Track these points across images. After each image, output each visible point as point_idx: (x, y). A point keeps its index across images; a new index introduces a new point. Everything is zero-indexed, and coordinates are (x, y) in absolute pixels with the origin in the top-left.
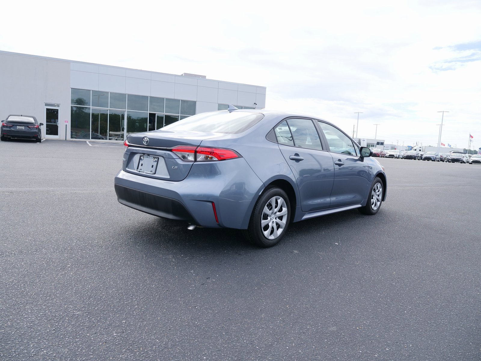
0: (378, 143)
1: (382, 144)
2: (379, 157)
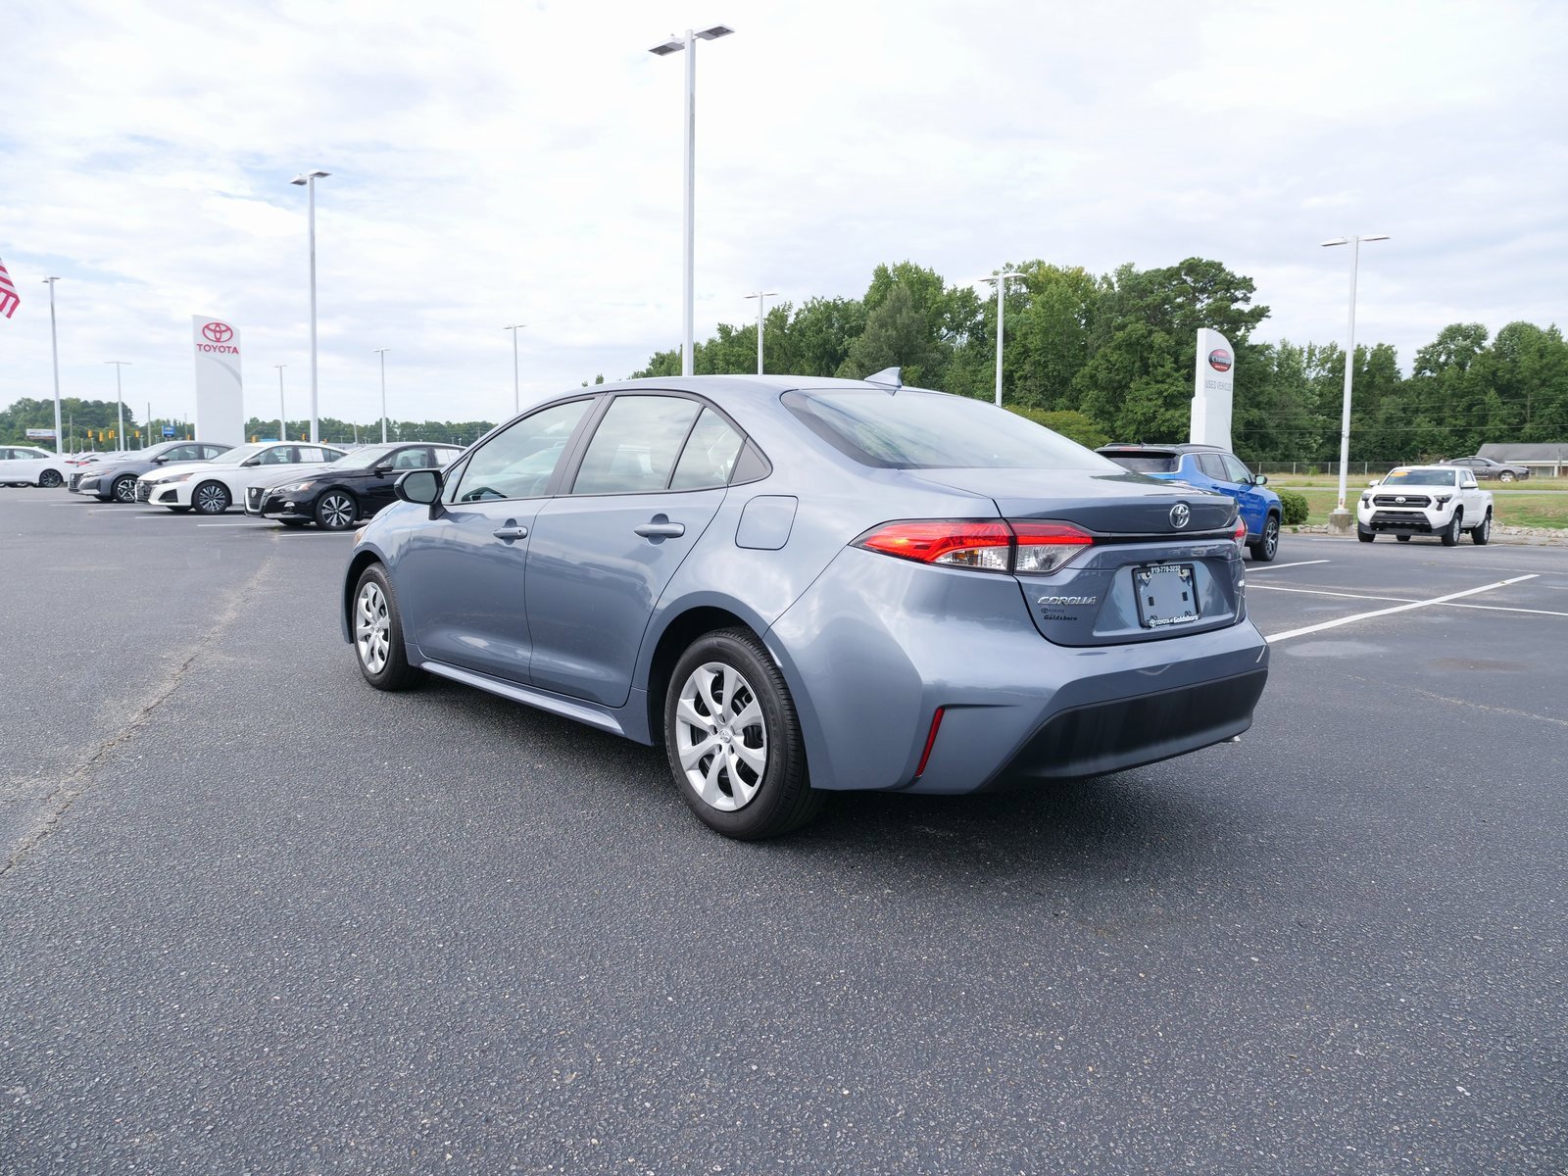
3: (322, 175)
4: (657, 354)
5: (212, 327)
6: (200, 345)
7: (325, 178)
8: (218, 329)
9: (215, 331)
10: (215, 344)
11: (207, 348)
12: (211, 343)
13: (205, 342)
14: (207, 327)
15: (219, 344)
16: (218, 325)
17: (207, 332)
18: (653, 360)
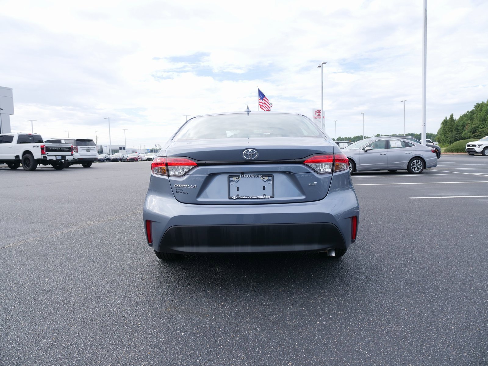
0: (121, 149)
1: (124, 148)
2: (137, 161)
3: (324, 63)
4: (477, 104)
5: (317, 111)
6: (314, 117)
7: (326, 64)
8: (319, 112)
9: (318, 113)
10: (318, 116)
11: (316, 118)
12: (317, 116)
13: (315, 116)
14: (316, 112)
15: (319, 116)
16: (319, 111)
17: (316, 113)
18: (475, 106)
